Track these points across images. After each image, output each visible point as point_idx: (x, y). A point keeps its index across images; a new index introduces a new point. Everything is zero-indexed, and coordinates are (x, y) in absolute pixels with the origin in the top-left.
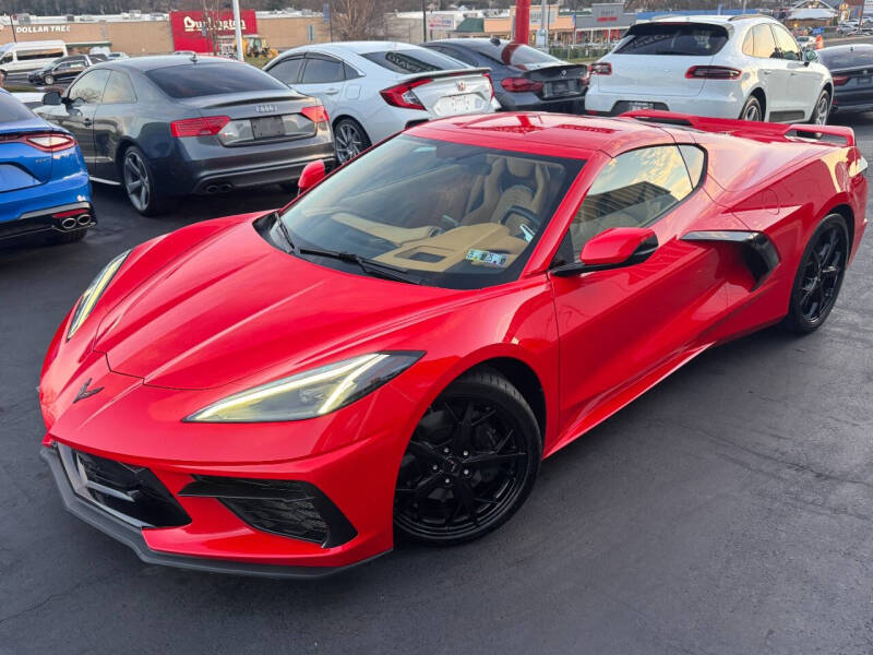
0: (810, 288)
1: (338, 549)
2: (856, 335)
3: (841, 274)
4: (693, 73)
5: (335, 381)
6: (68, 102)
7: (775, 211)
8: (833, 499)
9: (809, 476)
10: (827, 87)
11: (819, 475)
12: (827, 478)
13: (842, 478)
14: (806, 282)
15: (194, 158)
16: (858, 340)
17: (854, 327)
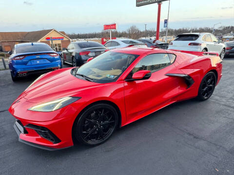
0: (205, 89)
1: (57, 144)
2: (217, 102)
3: (214, 87)
4: (190, 44)
5: (58, 103)
6: (67, 50)
7: (193, 70)
8: (196, 144)
9: (192, 137)
10: (224, 48)
11: (195, 137)
12: (197, 138)
13: (201, 139)
14: (203, 88)
15: (83, 59)
16: (217, 103)
17: (217, 100)
